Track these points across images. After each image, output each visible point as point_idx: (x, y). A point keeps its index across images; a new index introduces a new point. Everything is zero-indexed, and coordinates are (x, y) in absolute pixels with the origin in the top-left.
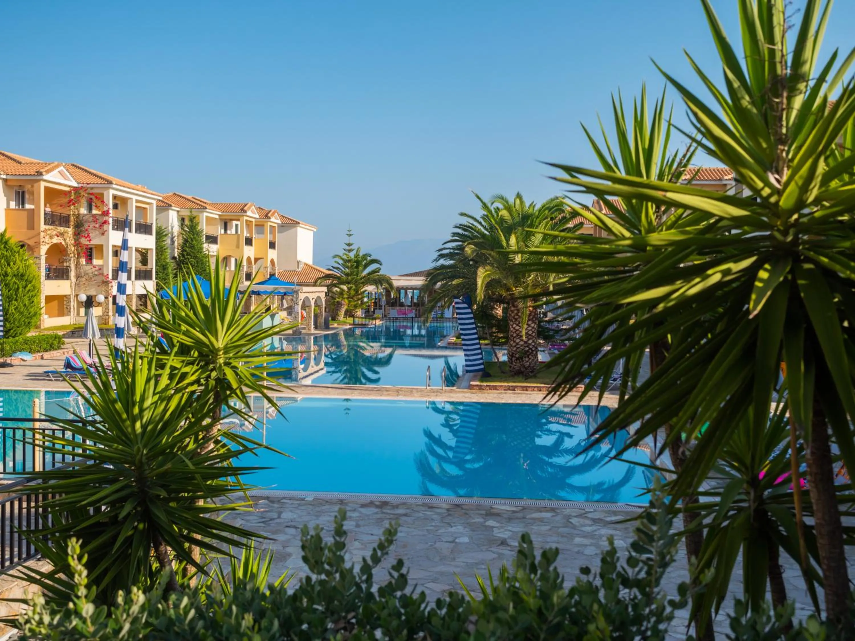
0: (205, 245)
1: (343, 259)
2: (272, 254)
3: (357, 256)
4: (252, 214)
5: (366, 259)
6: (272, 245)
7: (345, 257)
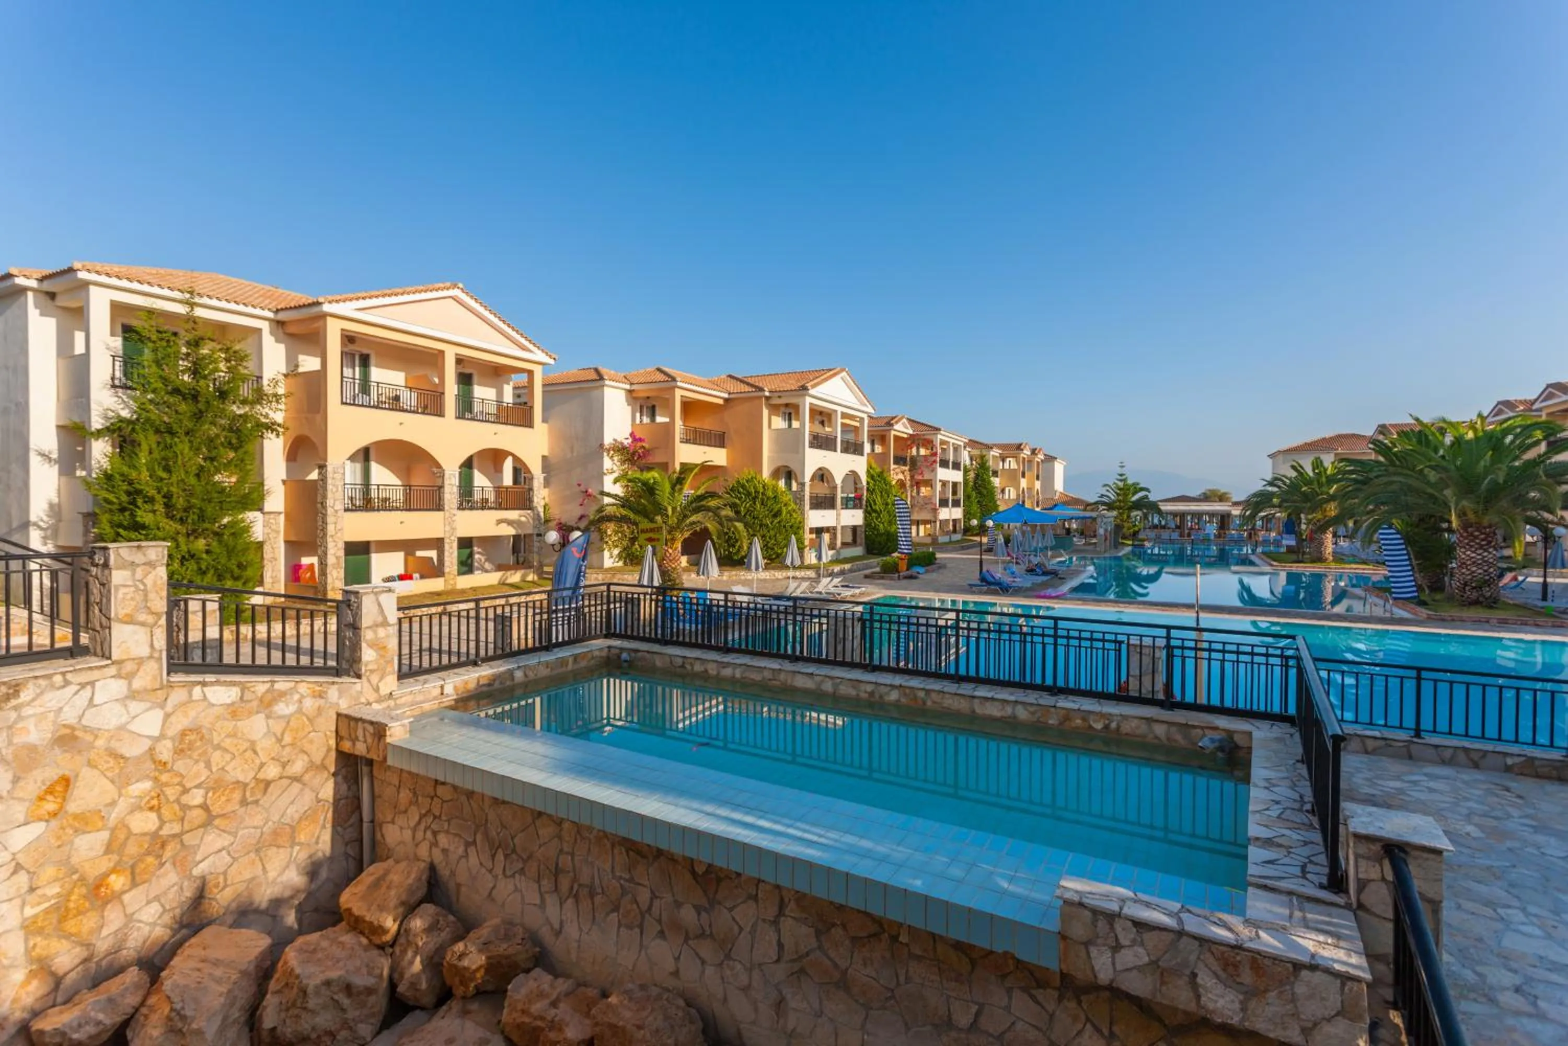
4: (1027, 452)
6: (1038, 477)
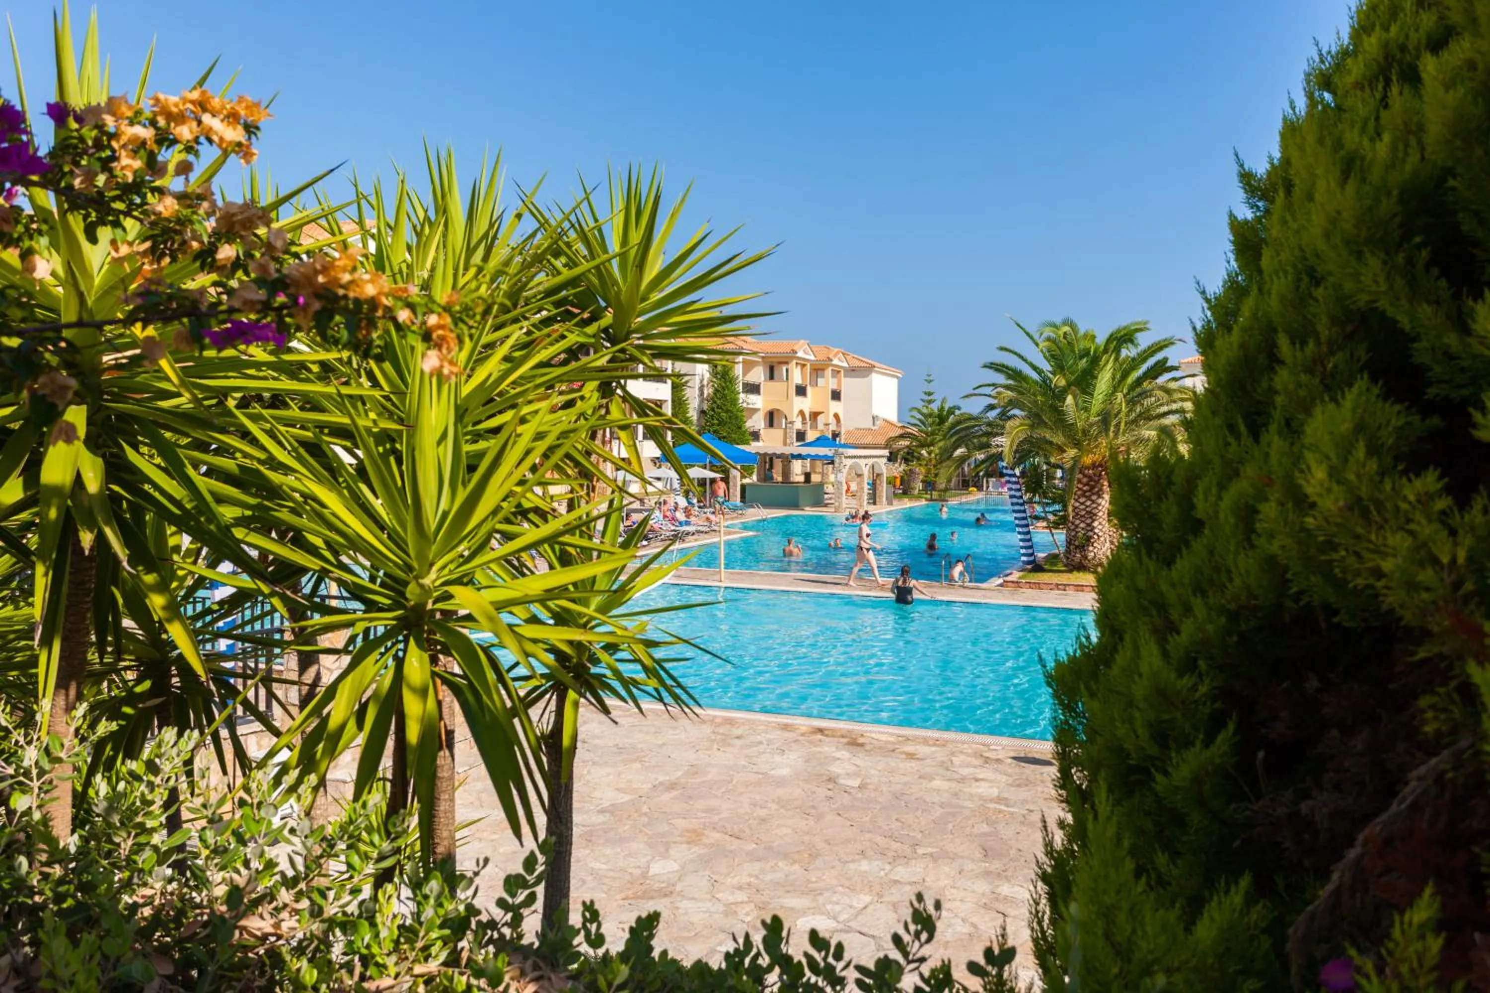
0: (742, 396)
1: (922, 414)
2: (835, 407)
3: (942, 409)
4: (805, 355)
5: (953, 413)
6: (836, 395)
7: (925, 411)
